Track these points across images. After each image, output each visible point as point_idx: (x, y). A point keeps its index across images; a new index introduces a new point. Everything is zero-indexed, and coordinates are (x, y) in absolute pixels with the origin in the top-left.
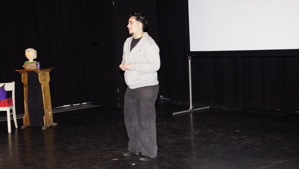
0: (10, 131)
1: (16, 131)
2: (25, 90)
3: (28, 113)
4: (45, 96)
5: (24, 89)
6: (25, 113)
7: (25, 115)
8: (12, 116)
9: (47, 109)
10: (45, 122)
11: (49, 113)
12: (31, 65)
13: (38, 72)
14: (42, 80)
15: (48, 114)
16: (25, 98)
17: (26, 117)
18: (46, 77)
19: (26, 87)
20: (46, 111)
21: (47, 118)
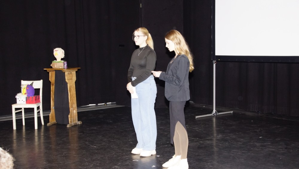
0: (36, 127)
1: (43, 127)
2: (53, 88)
3: (54, 110)
4: (70, 95)
5: (51, 88)
6: (52, 110)
7: (51, 112)
8: (39, 112)
9: (73, 107)
10: (70, 120)
11: (74, 111)
12: (58, 64)
13: (64, 71)
14: (69, 80)
15: (73, 113)
16: (51, 96)
17: (52, 115)
18: (72, 77)
19: (53, 85)
20: (71, 110)
21: (72, 116)
